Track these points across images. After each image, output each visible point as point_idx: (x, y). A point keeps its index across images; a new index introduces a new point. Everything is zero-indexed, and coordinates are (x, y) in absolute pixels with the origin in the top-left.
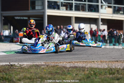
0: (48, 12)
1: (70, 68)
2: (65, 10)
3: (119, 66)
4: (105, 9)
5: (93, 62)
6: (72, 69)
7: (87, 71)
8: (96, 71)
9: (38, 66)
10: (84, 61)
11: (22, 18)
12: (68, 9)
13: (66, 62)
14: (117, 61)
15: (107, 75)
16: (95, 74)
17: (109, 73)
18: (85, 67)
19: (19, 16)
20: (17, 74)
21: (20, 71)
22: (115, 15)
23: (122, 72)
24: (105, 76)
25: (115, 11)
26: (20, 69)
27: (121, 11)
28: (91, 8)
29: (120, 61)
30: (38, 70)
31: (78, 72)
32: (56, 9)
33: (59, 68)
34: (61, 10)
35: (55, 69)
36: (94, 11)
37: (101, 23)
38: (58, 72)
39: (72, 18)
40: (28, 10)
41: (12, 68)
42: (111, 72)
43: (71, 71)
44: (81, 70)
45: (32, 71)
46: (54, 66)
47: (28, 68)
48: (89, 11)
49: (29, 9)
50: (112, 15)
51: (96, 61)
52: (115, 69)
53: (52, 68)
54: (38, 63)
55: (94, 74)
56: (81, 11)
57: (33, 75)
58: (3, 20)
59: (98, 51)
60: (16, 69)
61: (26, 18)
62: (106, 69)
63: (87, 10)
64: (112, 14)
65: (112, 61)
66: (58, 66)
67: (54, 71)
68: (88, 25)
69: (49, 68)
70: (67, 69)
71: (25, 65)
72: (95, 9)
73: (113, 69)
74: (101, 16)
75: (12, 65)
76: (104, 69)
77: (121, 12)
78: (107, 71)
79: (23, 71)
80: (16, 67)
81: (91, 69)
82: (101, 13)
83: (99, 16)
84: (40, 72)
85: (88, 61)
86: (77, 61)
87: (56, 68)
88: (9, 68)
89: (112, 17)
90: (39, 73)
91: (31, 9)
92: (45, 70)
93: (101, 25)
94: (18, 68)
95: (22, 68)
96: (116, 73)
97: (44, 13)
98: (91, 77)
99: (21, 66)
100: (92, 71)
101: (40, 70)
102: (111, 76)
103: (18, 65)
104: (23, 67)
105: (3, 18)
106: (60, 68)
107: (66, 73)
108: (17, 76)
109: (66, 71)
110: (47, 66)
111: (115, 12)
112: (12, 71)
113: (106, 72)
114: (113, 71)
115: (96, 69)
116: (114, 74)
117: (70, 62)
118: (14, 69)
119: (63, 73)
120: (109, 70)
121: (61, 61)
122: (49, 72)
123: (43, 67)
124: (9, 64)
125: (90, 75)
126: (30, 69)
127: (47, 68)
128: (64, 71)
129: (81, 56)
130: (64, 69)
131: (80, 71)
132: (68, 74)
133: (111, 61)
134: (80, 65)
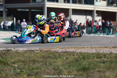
0: (47, 4)
1: (61, 52)
2: (63, 2)
3: (107, 51)
4: (100, 1)
5: (84, 47)
6: (64, 54)
7: (77, 55)
8: (85, 55)
9: (32, 51)
10: (76, 47)
11: (24, 10)
12: (66, 2)
13: (59, 48)
14: (106, 47)
15: (95, 59)
16: (84, 58)
17: (97, 57)
18: (75, 52)
19: (21, 8)
20: (12, 58)
21: (15, 55)
22: (109, 8)
23: (108, 57)
24: (93, 59)
25: (109, 3)
26: (16, 53)
27: (114, 3)
28: (87, 1)
29: (109, 47)
30: (32, 54)
31: (68, 56)
32: (55, 2)
33: (51, 53)
34: (60, 2)
35: (47, 54)
36: (89, 3)
37: (96, 15)
38: (50, 56)
39: (69, 10)
40: (29, 2)
41: (8, 52)
42: (98, 56)
43: (62, 55)
44: (71, 54)
45: (27, 55)
46: (47, 51)
47: (23, 53)
48: (85, 4)
49: (31, 2)
50: (106, 8)
51: (87, 47)
52: (102, 54)
53: (45, 53)
54: (34, 48)
55: (82, 58)
56: (78, 4)
57: (26, 59)
58: (7, 11)
59: (90, 39)
60: (12, 54)
61: (28, 10)
62: (94, 54)
63: (83, 3)
64: (106, 6)
65: (102, 47)
66: (50, 51)
67: (47, 56)
68: (85, 17)
69: (42, 53)
70: (59, 54)
71: (21, 50)
72: (90, 2)
73: (101, 53)
74: (96, 8)
75: (8, 50)
76: (92, 54)
77: (114, 5)
78: (95, 55)
79: (18, 55)
80: (12, 52)
81: (81, 54)
82: (96, 6)
83: (94, 8)
84: (34, 56)
85: (79, 47)
86: (69, 47)
87: (49, 53)
88: (5, 53)
89: (106, 9)
90: (32, 57)
91: (32, 1)
92: (38, 55)
93: (96, 16)
94: (14, 52)
95: (17, 53)
96: (103, 57)
97: (44, 5)
98: (80, 60)
99: (17, 51)
100: (81, 55)
101: (34, 55)
102: (98, 60)
103: (14, 50)
104: (18, 51)
105: (7, 10)
106: (53, 52)
107: (58, 57)
108: (12, 59)
109: (58, 56)
110: (41, 51)
111: (109, 5)
112: (8, 55)
113: (94, 57)
114: (101, 55)
115: (85, 53)
116: (101, 58)
117: (62, 48)
118: (10, 54)
119: (54, 57)
120: (97, 55)
121: (55, 47)
122: (42, 56)
123: (36, 52)
124: (6, 49)
125: (78, 59)
126: (25, 54)
127: (40, 53)
128: (56, 55)
129: (74, 43)
130: (56, 54)
131: (70, 56)
132: (59, 58)
133: (100, 47)
134: (71, 50)
